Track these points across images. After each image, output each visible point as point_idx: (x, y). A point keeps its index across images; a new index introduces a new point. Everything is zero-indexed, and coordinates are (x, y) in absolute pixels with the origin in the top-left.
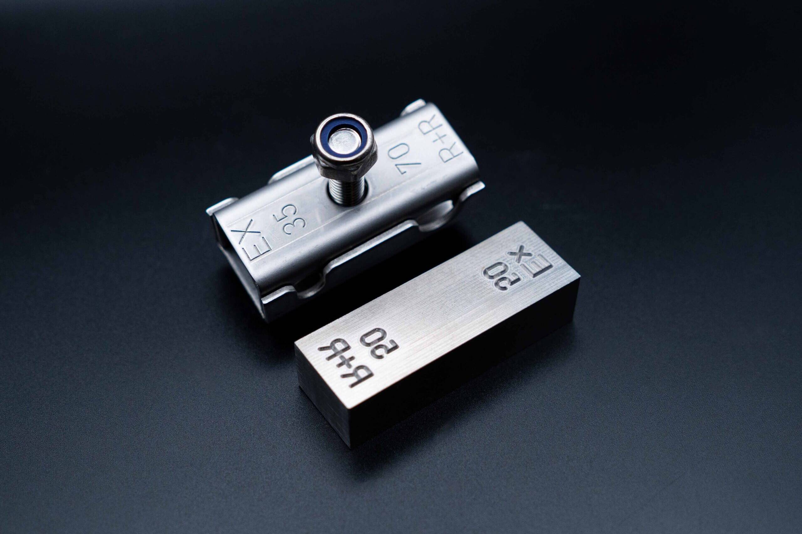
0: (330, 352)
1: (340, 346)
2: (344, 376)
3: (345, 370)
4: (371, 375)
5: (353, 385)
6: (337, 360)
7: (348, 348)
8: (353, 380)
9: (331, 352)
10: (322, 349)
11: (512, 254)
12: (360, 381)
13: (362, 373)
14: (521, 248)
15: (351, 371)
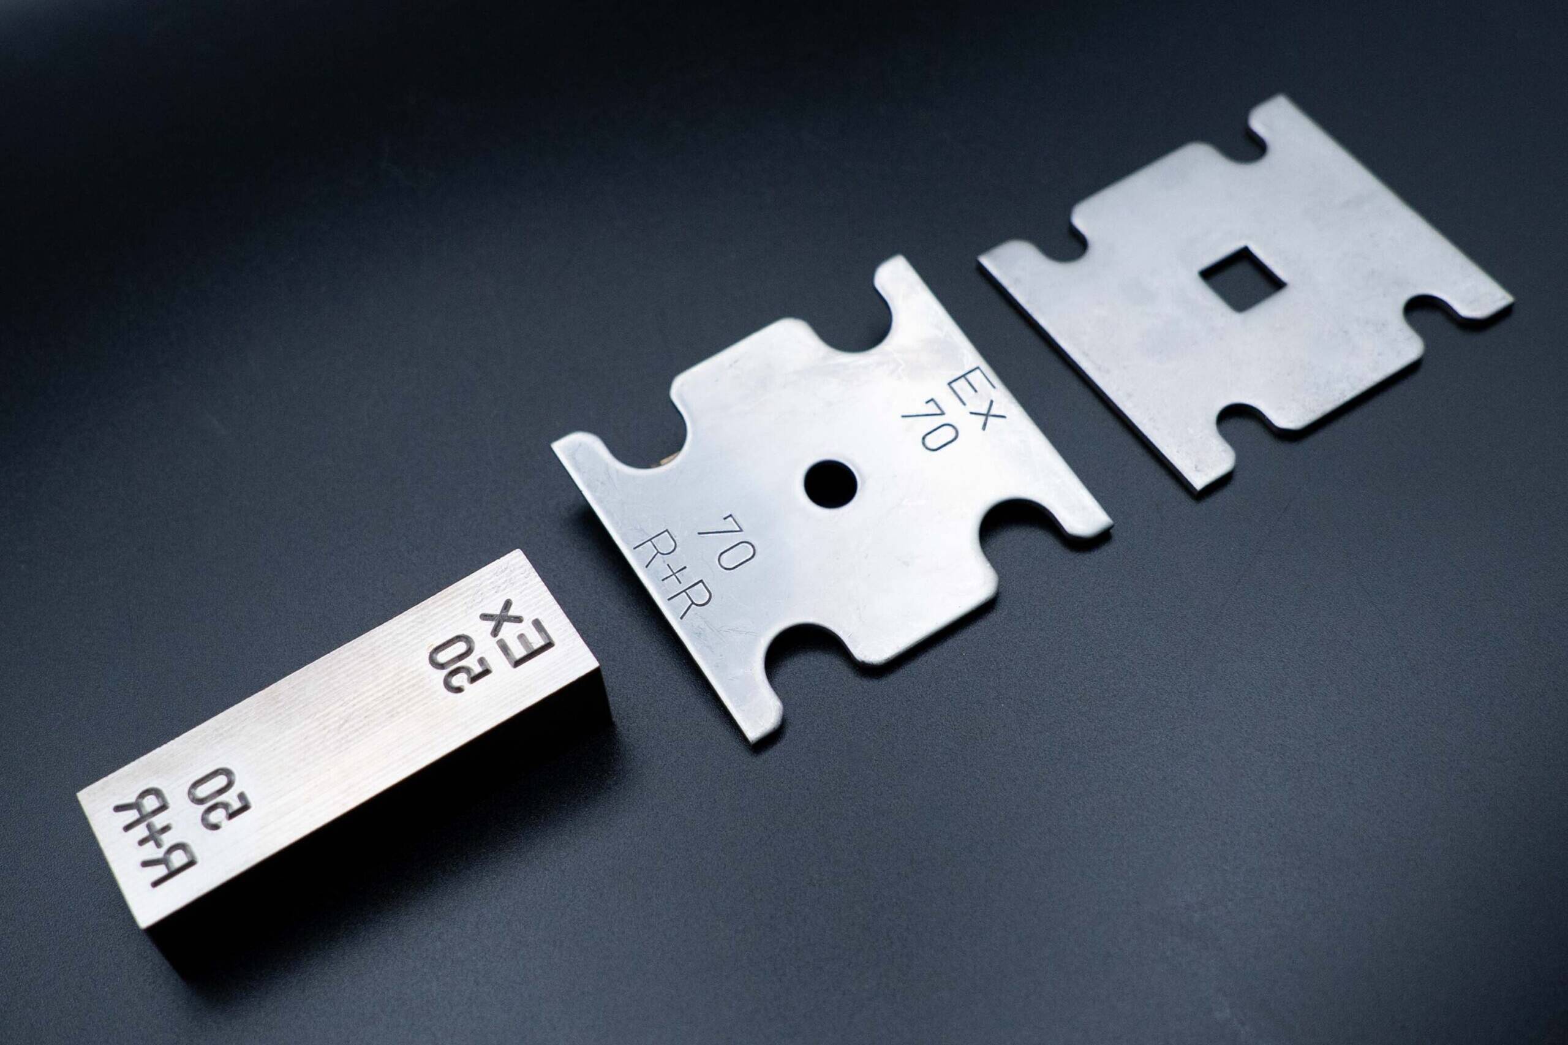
0: (132, 815)
1: (150, 803)
2: (146, 864)
3: (151, 851)
4: (191, 863)
5: (156, 884)
6: (141, 831)
7: (163, 807)
8: (161, 871)
9: (135, 815)
10: (118, 809)
11: (485, 617)
12: (172, 874)
13: (178, 859)
14: (508, 604)
15: (159, 854)
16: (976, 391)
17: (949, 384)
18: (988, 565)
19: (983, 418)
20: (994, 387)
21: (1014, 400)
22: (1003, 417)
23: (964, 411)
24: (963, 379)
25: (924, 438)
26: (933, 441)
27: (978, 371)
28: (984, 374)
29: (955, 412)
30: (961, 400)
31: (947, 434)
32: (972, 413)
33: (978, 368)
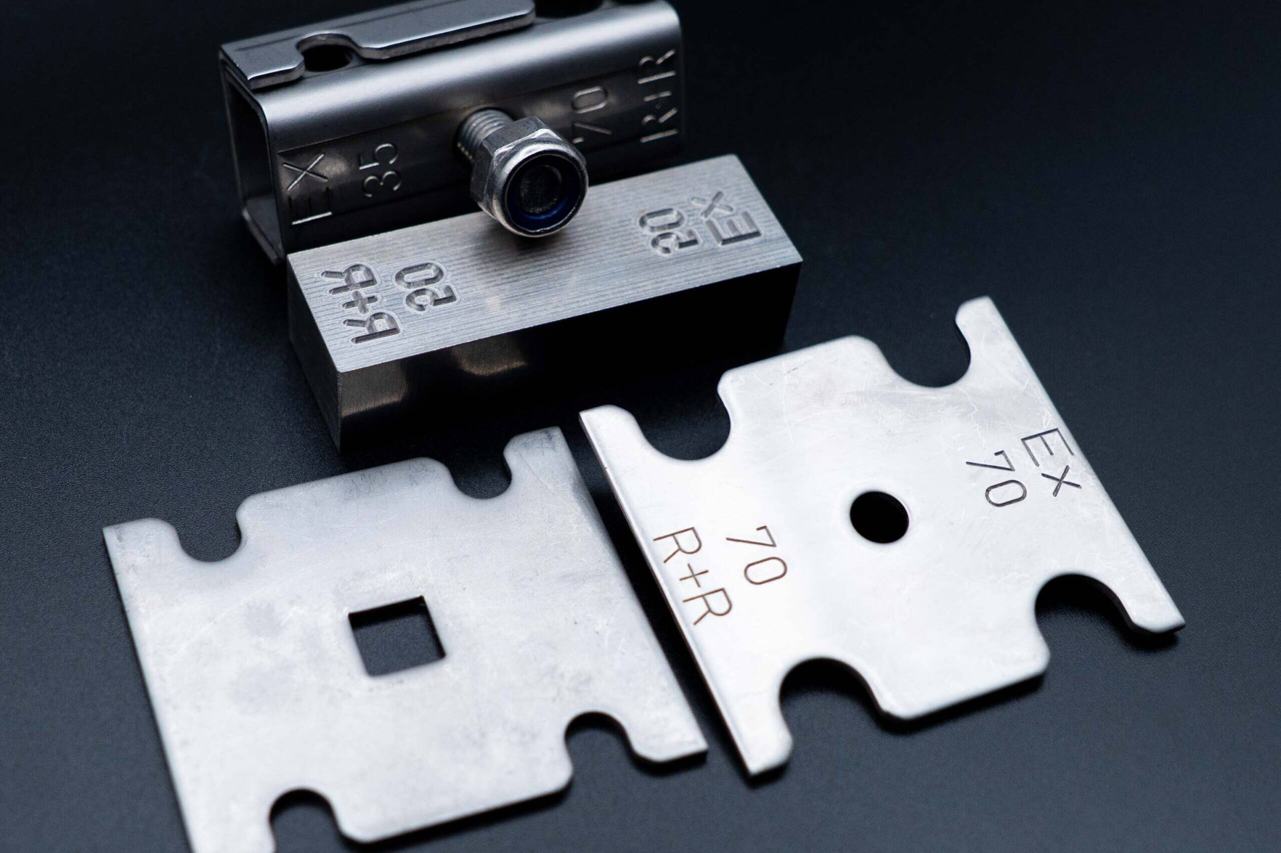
0: (341, 282)
3: (354, 313)
4: (393, 331)
5: (358, 340)
6: (348, 296)
7: (371, 283)
8: (364, 331)
10: (329, 274)
12: (373, 335)
13: (381, 325)
14: (719, 194)
15: (364, 317)
16: (1051, 454)
17: (1024, 440)
18: (1041, 638)
19: (1056, 483)
20: (1072, 454)
21: (1091, 471)
22: (1078, 486)
23: (1036, 471)
24: (1039, 438)
25: (988, 491)
26: (997, 495)
27: (1056, 433)
28: (1062, 438)
29: (1024, 470)
30: (1034, 459)
31: (1014, 491)
32: (1043, 475)
33: (1056, 430)
